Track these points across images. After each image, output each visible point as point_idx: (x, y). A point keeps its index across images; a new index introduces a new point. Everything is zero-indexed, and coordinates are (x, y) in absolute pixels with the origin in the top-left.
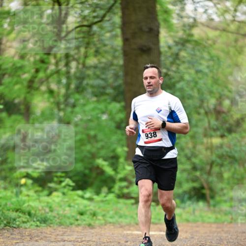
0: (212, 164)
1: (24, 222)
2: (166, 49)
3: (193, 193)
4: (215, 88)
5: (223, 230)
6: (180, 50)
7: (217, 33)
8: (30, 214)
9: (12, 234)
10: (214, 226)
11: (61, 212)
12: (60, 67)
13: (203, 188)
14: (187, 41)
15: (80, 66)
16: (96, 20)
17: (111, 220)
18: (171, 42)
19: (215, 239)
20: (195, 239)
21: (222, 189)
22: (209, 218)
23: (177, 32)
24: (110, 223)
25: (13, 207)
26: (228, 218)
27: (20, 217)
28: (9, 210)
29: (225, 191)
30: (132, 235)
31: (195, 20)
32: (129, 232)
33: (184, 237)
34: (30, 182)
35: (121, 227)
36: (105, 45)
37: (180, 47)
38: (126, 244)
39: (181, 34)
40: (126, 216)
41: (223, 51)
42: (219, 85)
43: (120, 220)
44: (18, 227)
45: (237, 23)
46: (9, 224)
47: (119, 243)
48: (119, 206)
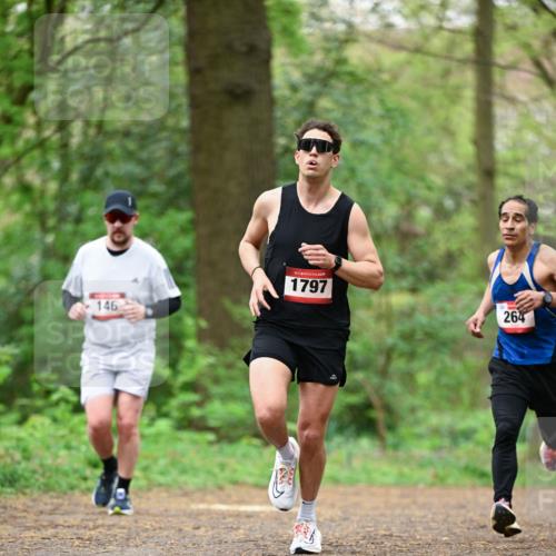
0: (389, 353)
2: (287, 93)
3: (347, 418)
4: (397, 182)
5: (415, 503)
6: (318, 95)
7: (402, 56)
10: (395, 492)
11: (49, 462)
12: (47, 133)
13: (368, 405)
14: (333, 74)
15: (92, 131)
17: (162, 479)
18: (296, 76)
19: (398, 522)
20: (353, 521)
21: (413, 410)
22: (384, 474)
23: (312, 53)
24: (160, 485)
26: (427, 474)
29: (421, 414)
30: (210, 512)
31: (350, 25)
32: (202, 506)
33: (328, 516)
35: (186, 494)
37: (316, 87)
38: (197, 532)
39: (318, 58)
40: (195, 471)
41: (414, 97)
42: (406, 173)
43: (183, 478)
45: (445, 34)
47: (180, 530)
48: (180, 446)
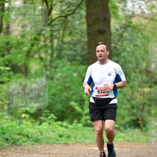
0: (144, 105)
1: (24, 142)
2: (115, 31)
3: (132, 123)
4: (145, 56)
5: (151, 147)
6: (123, 32)
7: (147, 21)
8: (28, 137)
9: (16, 149)
10: (146, 144)
11: (48, 135)
12: (47, 43)
13: (138, 120)
14: (128, 26)
15: (60, 42)
16: (70, 13)
17: (79, 140)
18: (118, 27)
19: (146, 153)
20: (133, 152)
22: (142, 139)
23: (122, 20)
24: (79, 142)
25: (17, 132)
27: (21, 138)
28: (14, 134)
30: (93, 150)
31: (133, 12)
32: (91, 148)
33: (126, 151)
34: (28, 116)
35: (86, 145)
36: (76, 29)
37: (123, 30)
38: (89, 155)
39: (124, 21)
40: (89, 138)
43: (86, 140)
44: (20, 145)
46: (15, 143)
47: (85, 155)
48: (85, 131)
